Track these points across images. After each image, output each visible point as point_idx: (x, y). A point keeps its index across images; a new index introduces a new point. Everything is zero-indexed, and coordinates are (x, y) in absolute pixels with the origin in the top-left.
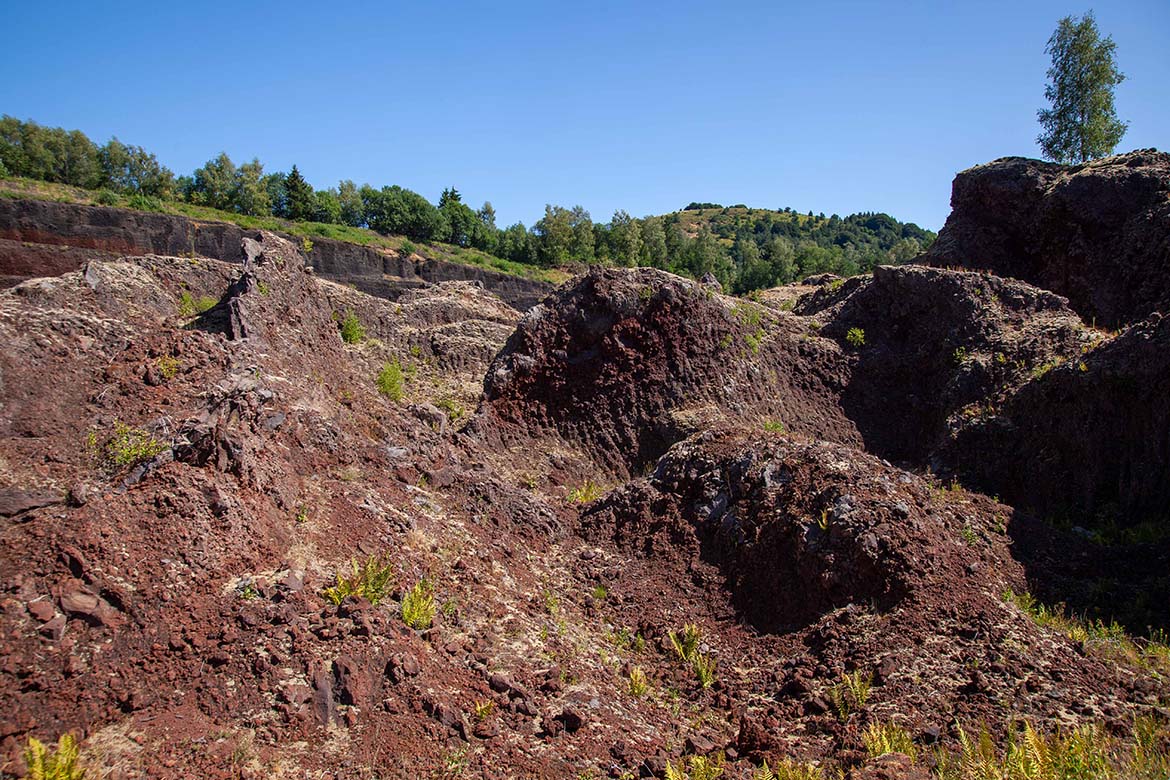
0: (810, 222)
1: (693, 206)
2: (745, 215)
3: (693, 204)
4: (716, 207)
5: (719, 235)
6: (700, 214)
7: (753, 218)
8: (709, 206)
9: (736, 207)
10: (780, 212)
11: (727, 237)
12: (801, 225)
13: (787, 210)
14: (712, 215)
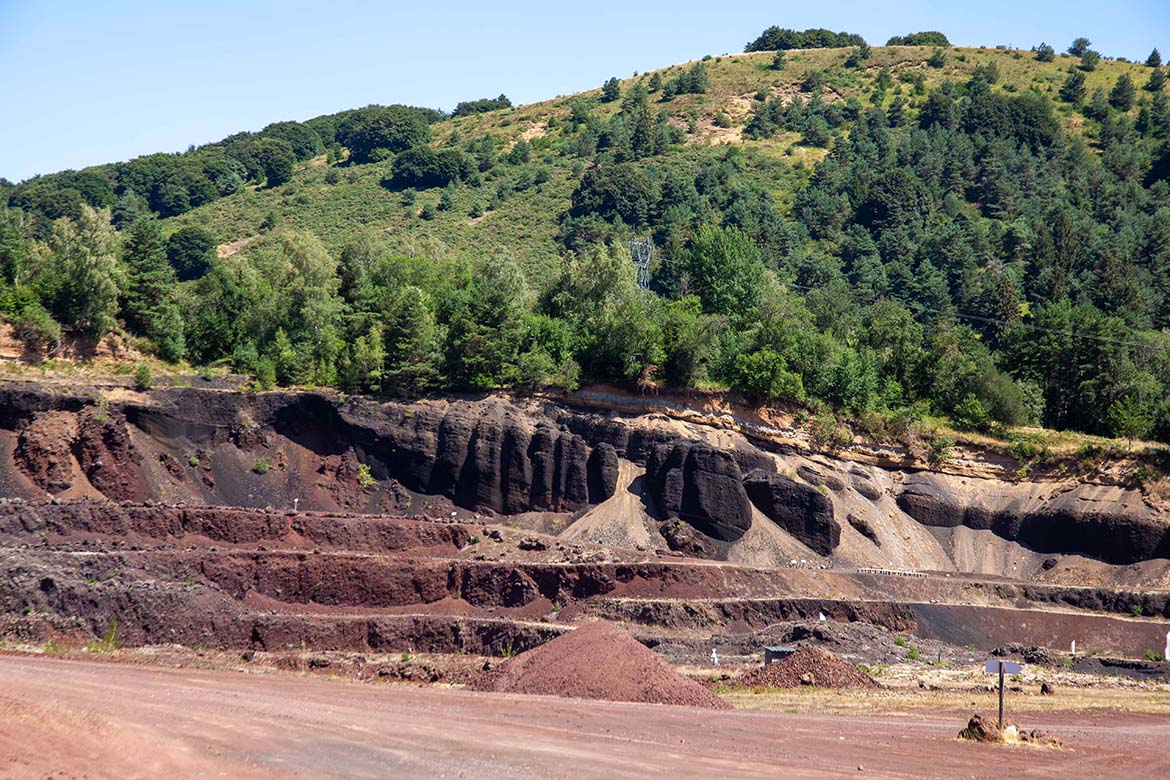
0: (1121, 96)
1: (775, 41)
2: (915, 70)
3: (773, 32)
4: (843, 40)
5: (798, 137)
6: (776, 66)
7: (933, 80)
8: (820, 39)
9: (908, 41)
10: (1044, 55)
11: (821, 144)
12: (1087, 101)
13: (1079, 48)
14: (817, 68)
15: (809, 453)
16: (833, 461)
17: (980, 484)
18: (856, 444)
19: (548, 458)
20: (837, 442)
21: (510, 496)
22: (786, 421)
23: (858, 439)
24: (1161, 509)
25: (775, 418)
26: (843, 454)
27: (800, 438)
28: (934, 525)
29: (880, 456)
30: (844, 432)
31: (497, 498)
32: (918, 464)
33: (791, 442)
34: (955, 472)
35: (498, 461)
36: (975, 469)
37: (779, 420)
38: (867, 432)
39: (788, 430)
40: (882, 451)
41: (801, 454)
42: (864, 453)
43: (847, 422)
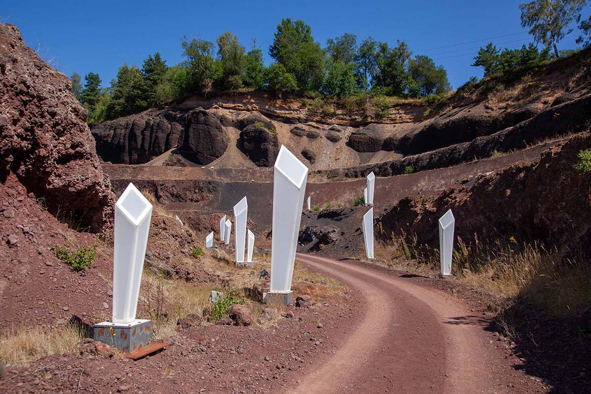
15: (306, 121)
16: (321, 125)
17: (403, 125)
18: (338, 114)
19: (147, 133)
20: (326, 115)
21: (132, 156)
22: (295, 105)
23: (339, 112)
24: (495, 109)
25: (289, 104)
26: (329, 121)
27: (303, 114)
28: (364, 151)
29: (352, 120)
30: (331, 109)
31: (127, 158)
32: (369, 120)
33: (296, 116)
34: (392, 122)
35: (127, 139)
36: (404, 118)
37: (291, 105)
38: (346, 107)
39: (297, 110)
40: (353, 117)
41: (300, 122)
42: (342, 119)
43: (334, 103)
